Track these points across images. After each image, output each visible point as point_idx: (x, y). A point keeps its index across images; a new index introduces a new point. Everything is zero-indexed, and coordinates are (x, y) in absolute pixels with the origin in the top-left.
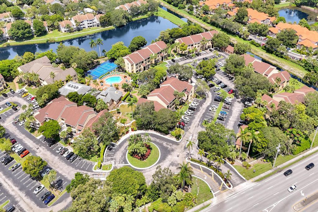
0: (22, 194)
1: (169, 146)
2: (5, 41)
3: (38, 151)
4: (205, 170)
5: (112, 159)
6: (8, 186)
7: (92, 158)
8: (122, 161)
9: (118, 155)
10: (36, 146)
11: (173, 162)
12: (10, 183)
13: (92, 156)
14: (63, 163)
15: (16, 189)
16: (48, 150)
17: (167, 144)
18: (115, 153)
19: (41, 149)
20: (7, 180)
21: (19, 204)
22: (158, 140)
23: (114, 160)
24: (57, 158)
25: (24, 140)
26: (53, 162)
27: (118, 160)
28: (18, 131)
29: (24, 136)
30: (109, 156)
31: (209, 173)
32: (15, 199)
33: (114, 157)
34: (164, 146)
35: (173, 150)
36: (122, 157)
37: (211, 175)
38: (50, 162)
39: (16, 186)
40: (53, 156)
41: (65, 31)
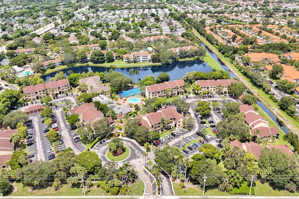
0: (42, 150)
1: (138, 154)
2: (87, 62)
3: (63, 131)
4: (150, 177)
5: (98, 149)
6: (38, 144)
7: (88, 144)
8: (103, 152)
9: (103, 148)
10: (64, 127)
11: (133, 164)
12: (40, 143)
13: (88, 143)
14: (71, 142)
15: (41, 147)
16: (68, 132)
17: (138, 152)
18: (102, 146)
19: (65, 130)
20: (40, 141)
21: (38, 155)
22: (134, 148)
23: (98, 150)
24: (70, 138)
25: (61, 122)
26: (66, 139)
27: (101, 151)
28: (61, 117)
29: (62, 120)
30: (98, 146)
31: (152, 180)
32: (37, 151)
33: (100, 148)
34: (135, 153)
35: (139, 157)
36: (105, 150)
37: (152, 182)
38: (65, 139)
39: (42, 145)
40: (69, 136)
41: (125, 62)
